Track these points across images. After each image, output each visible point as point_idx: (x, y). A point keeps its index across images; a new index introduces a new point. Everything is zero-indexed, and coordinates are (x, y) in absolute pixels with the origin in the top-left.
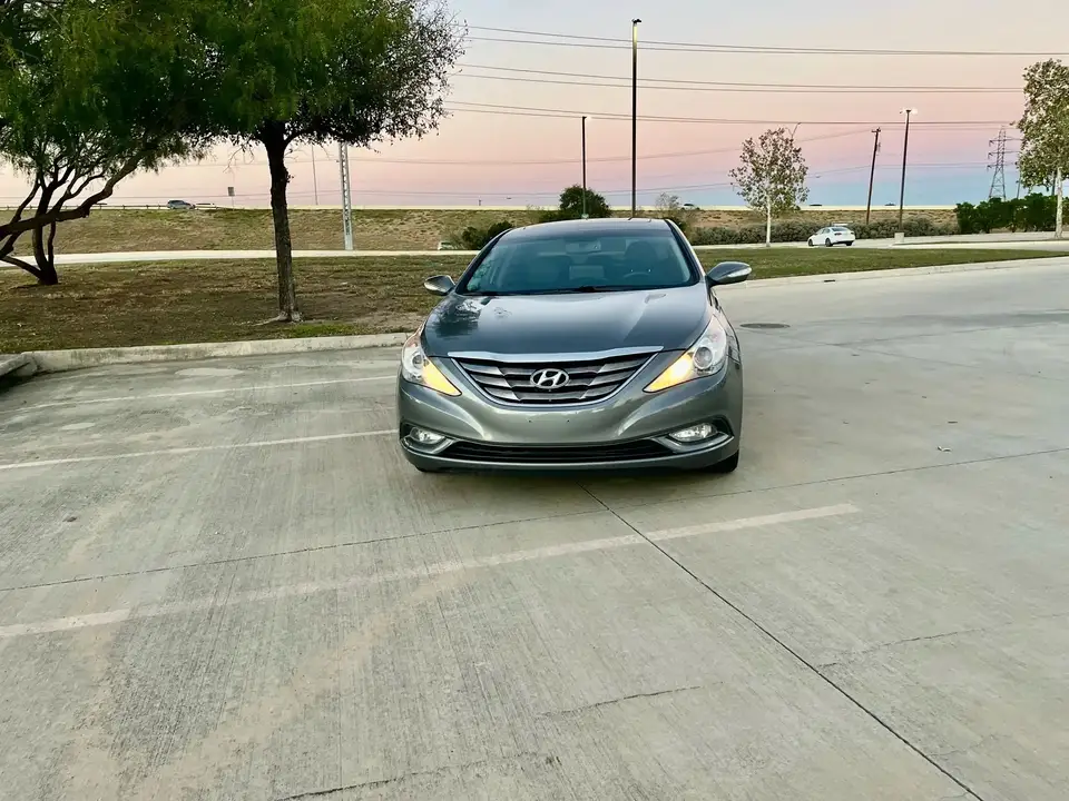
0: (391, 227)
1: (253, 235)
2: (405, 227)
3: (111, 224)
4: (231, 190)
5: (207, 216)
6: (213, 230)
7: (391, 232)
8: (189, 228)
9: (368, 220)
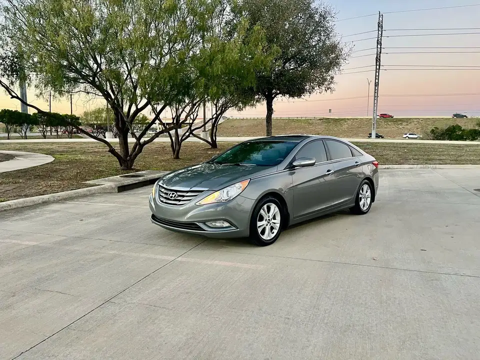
0: (401, 127)
1: (336, 129)
2: (408, 127)
3: (283, 125)
4: (330, 110)
5: (319, 121)
6: (320, 127)
7: (401, 129)
8: (311, 126)
9: (390, 123)
